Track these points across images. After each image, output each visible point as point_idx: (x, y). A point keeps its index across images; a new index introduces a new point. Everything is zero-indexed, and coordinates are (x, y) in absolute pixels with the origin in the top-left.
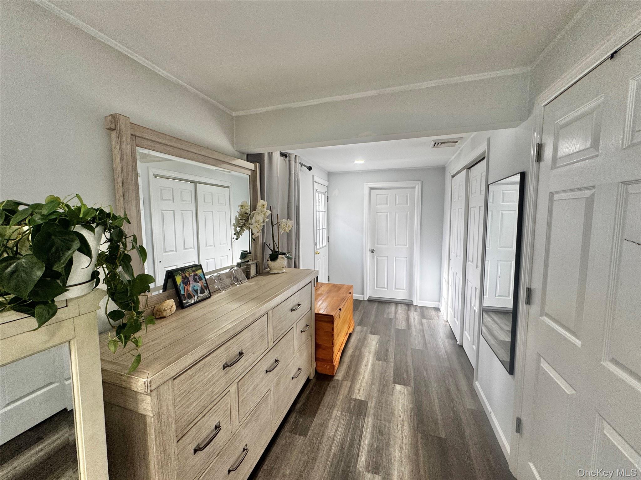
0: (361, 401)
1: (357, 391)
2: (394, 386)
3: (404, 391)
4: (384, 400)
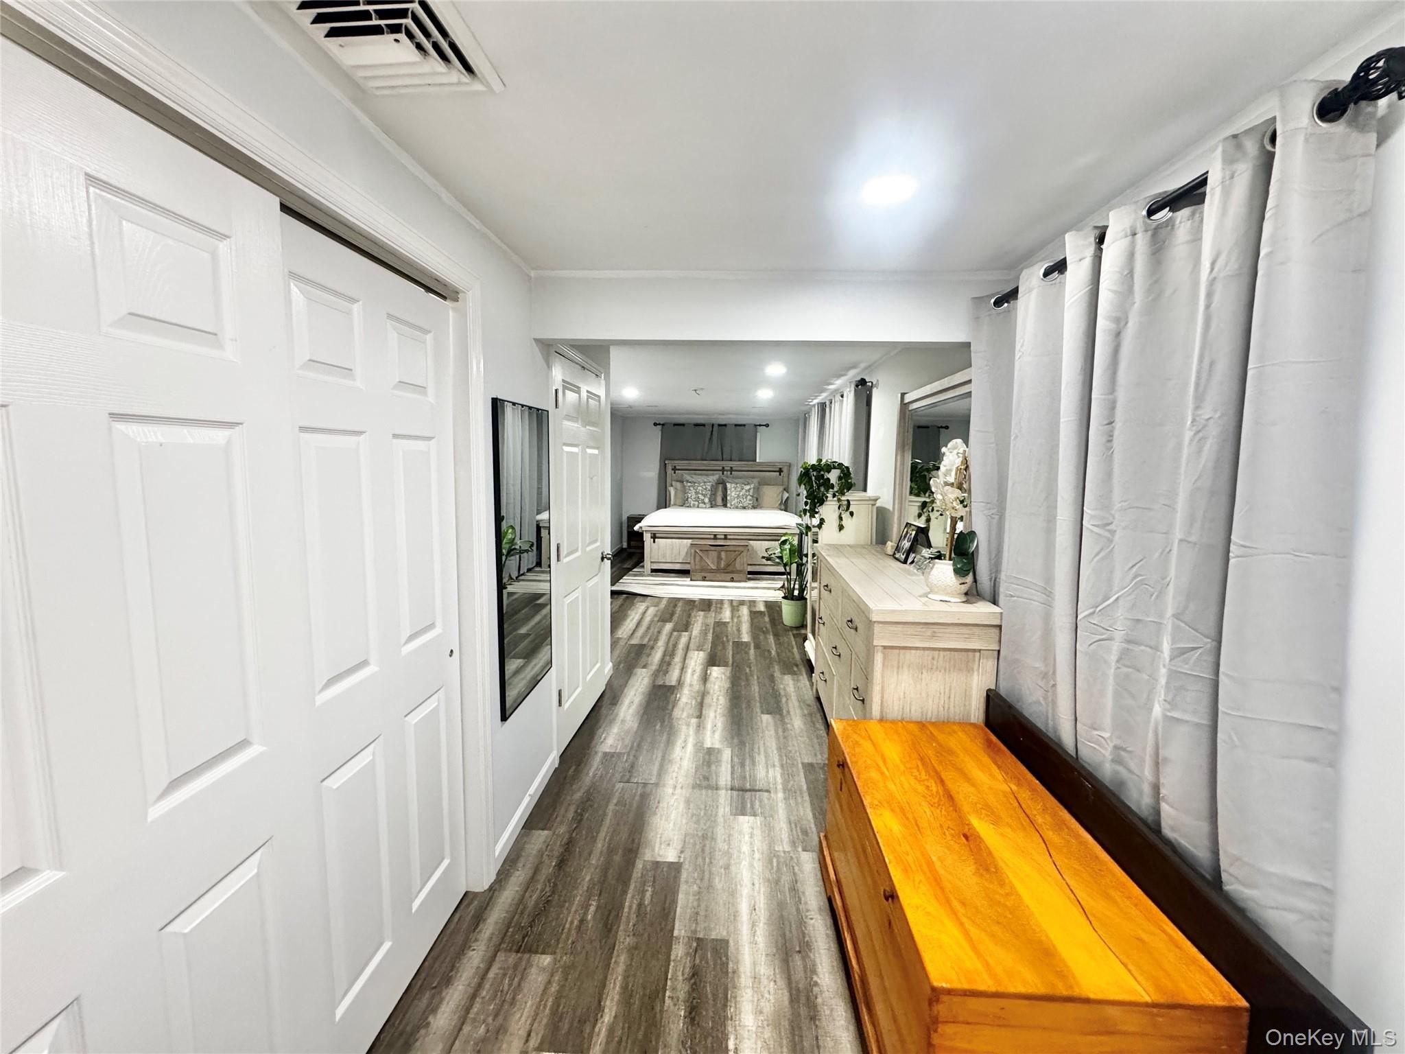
0: (743, 814)
1: (757, 832)
2: (680, 857)
3: (660, 848)
4: (702, 822)
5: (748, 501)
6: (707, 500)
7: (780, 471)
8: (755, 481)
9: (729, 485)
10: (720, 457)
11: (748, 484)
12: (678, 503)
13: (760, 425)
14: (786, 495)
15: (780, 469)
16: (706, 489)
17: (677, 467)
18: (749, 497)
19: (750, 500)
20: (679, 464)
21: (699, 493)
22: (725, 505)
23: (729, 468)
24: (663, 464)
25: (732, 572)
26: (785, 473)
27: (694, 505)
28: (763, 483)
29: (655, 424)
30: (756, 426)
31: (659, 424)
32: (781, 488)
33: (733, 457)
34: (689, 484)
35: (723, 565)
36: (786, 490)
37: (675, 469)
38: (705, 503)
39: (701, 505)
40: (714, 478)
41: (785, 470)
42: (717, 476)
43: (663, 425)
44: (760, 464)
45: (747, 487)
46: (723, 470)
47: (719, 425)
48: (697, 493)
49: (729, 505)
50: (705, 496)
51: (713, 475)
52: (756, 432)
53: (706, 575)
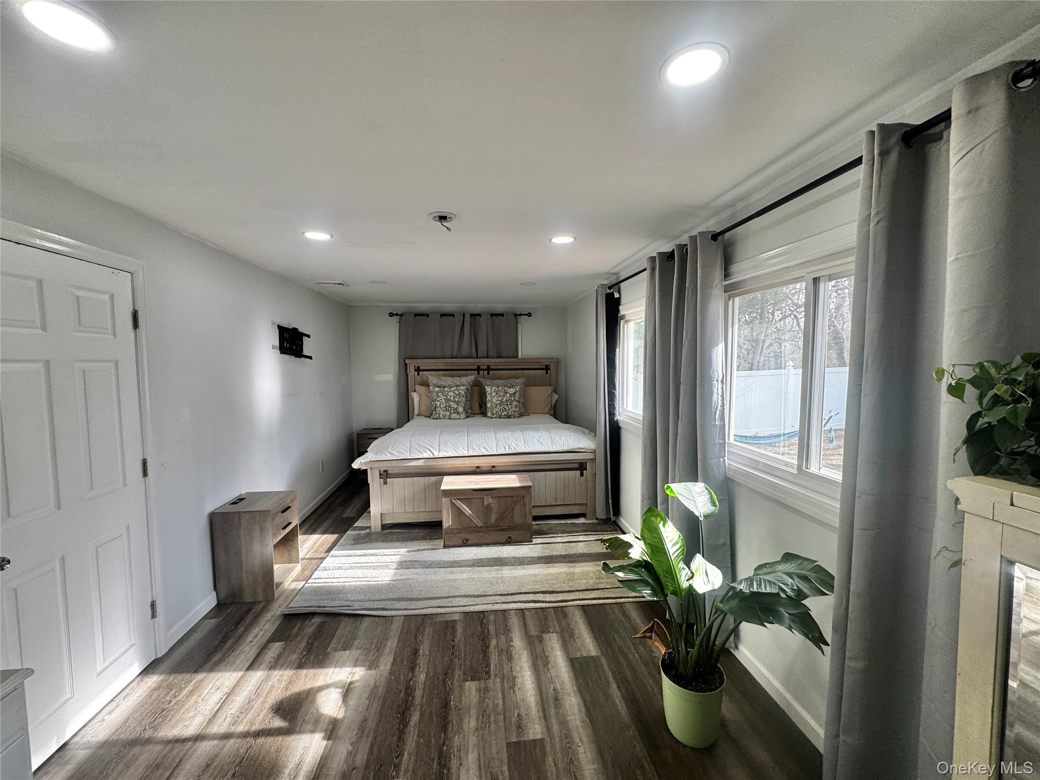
5: (512, 409)
6: (461, 409)
7: (547, 368)
8: (521, 381)
9: (488, 389)
10: (475, 355)
11: (512, 386)
12: (422, 413)
13: (521, 315)
14: (556, 397)
15: (547, 366)
16: (459, 395)
17: (422, 368)
18: (515, 403)
19: (516, 407)
20: (423, 363)
21: (450, 400)
22: (484, 414)
23: (486, 367)
24: (403, 364)
25: (510, 528)
26: (552, 370)
27: (444, 416)
28: (528, 384)
29: (391, 315)
30: (516, 315)
31: (397, 315)
32: (549, 389)
33: (490, 354)
34: (437, 389)
35: (493, 518)
36: (555, 391)
37: (418, 370)
38: (458, 413)
39: (453, 416)
40: (470, 378)
41: (552, 367)
42: (473, 377)
43: (401, 315)
44: (525, 360)
45: (512, 391)
46: (478, 369)
47: (472, 315)
48: (447, 400)
49: (489, 414)
50: (458, 403)
51: (467, 376)
52: (517, 322)
53: (467, 536)
